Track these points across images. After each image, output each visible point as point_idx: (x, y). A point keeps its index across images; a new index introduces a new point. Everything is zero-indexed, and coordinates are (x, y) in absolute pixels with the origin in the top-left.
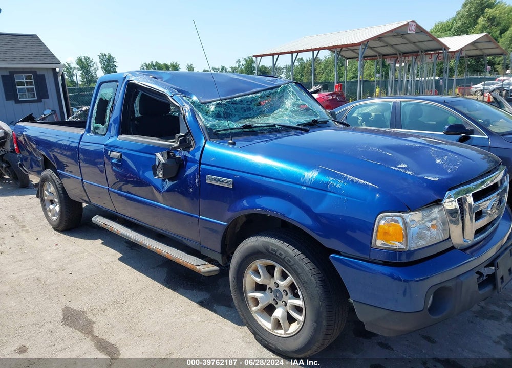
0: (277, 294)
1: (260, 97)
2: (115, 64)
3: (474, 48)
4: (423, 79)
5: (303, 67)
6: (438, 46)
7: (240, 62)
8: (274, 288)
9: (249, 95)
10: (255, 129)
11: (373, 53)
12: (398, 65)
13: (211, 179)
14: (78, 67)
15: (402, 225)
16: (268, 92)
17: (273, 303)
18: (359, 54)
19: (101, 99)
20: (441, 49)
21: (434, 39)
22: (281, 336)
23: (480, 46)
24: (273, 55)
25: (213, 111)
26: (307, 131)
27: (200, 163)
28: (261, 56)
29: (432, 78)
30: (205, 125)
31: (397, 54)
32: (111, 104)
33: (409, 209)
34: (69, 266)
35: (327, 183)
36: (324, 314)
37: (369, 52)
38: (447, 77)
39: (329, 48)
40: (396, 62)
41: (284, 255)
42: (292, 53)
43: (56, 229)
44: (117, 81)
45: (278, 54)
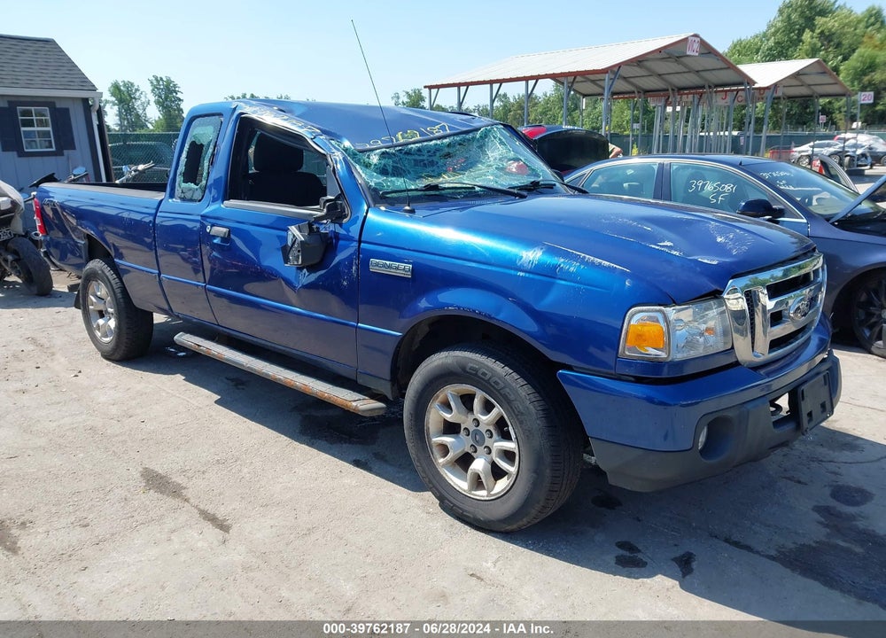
0: (477, 437)
1: (449, 145)
2: (179, 95)
3: (798, 83)
4: (712, 134)
5: (507, 109)
6: (736, 79)
7: (398, 98)
8: (472, 428)
9: (431, 140)
10: (443, 192)
11: (629, 88)
12: (669, 109)
13: (377, 265)
14: (114, 99)
15: (663, 325)
16: (461, 136)
17: (470, 451)
18: (604, 88)
19: (193, 144)
20: (741, 84)
21: (731, 67)
22: (482, 498)
23: (808, 80)
24: (459, 85)
25: (375, 165)
26: (522, 197)
27: (360, 241)
28: (438, 87)
29: (727, 133)
30: (367, 183)
31: (668, 90)
32: (211, 150)
33: (674, 302)
34: (138, 411)
35: (556, 267)
36: (548, 459)
37: (621, 85)
38: (751, 133)
39: (553, 77)
40: (667, 104)
41: (489, 374)
42: (491, 82)
43: (109, 356)
44: (220, 115)
45: (468, 84)
